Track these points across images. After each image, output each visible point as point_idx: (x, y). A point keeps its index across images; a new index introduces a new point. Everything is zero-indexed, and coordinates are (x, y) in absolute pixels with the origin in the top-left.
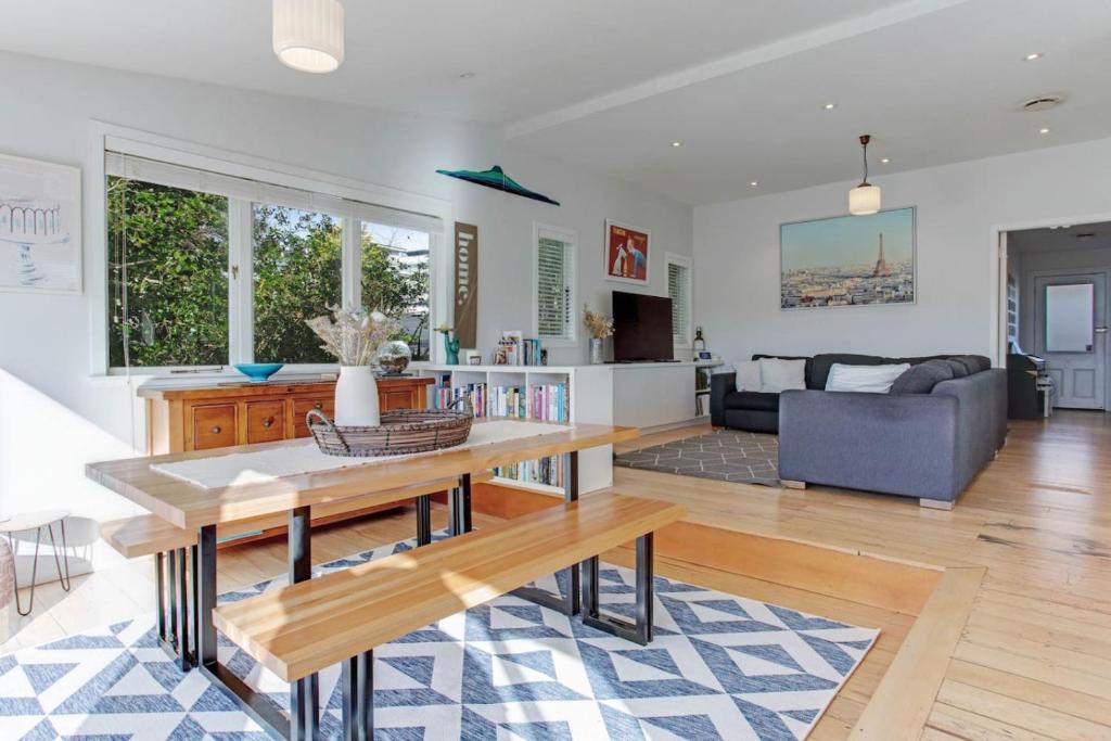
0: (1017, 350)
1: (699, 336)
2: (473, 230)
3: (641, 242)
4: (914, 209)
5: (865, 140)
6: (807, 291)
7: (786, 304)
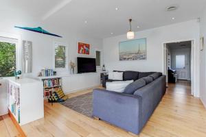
0: (170, 69)
1: (104, 66)
2: (30, 43)
3: (88, 46)
4: (145, 39)
5: (131, 20)
6: (124, 57)
7: (120, 60)
